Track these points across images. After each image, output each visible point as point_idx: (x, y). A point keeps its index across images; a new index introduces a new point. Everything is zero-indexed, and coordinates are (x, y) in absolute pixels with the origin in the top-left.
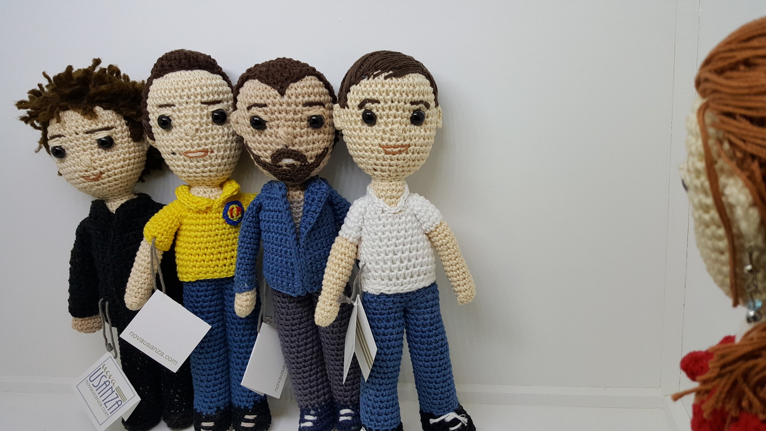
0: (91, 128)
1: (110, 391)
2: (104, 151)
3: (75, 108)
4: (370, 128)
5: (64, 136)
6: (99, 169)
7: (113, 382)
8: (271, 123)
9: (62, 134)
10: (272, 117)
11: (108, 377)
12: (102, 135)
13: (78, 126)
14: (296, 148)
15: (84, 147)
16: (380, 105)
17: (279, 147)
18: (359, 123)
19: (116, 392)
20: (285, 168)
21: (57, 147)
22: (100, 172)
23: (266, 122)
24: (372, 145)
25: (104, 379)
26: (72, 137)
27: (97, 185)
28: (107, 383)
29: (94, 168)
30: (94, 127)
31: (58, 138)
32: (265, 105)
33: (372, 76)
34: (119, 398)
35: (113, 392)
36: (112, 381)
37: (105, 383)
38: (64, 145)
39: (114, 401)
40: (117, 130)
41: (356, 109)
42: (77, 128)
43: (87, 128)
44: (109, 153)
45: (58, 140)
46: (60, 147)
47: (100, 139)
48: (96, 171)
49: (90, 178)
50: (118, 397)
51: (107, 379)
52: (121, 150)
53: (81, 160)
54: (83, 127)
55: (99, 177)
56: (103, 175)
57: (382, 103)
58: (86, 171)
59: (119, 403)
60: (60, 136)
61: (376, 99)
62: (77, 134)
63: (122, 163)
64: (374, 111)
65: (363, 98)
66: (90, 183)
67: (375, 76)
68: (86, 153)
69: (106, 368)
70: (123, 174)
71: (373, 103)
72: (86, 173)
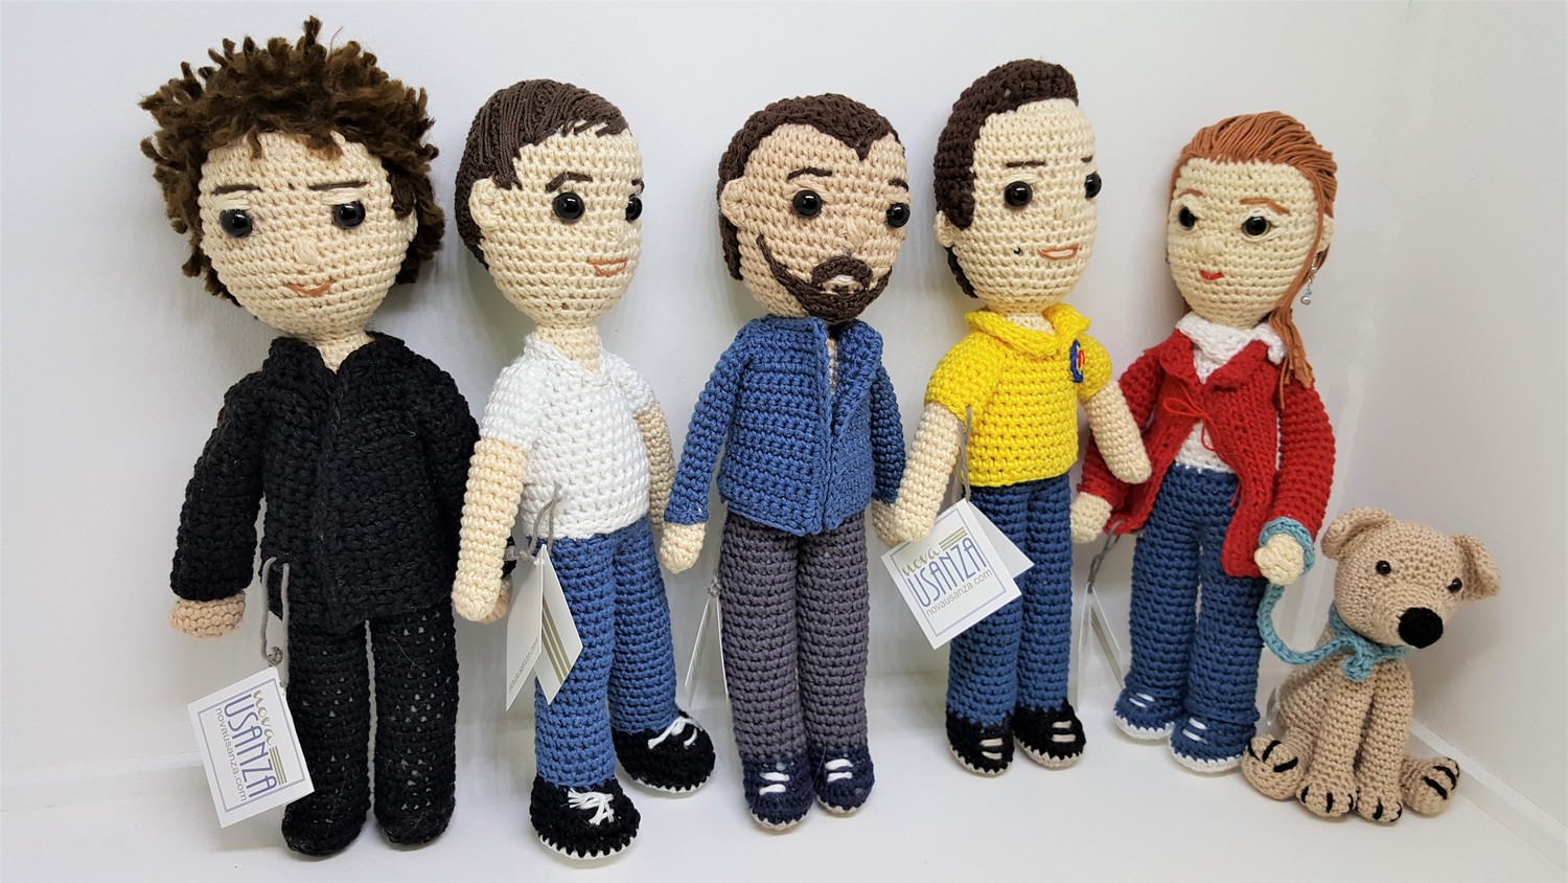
0: (325, 179)
1: (258, 751)
2: (341, 232)
3: (291, 131)
4: (567, 227)
5: (259, 189)
6: (330, 271)
7: (269, 734)
8: (832, 208)
9: (255, 184)
10: (838, 195)
11: (261, 719)
12: (346, 197)
13: (297, 172)
14: (863, 257)
15: (306, 219)
16: (592, 185)
17: (839, 252)
18: (546, 218)
19: (269, 756)
20: (830, 292)
21: (238, 211)
22: (330, 277)
23: (825, 203)
24: (573, 259)
25: (252, 722)
26: (279, 194)
27: (314, 306)
28: (257, 732)
29: (319, 267)
30: (331, 177)
31: (244, 192)
32: (829, 174)
33: (572, 130)
34: (272, 773)
35: (263, 755)
36: (266, 731)
37: (253, 729)
38: (254, 210)
39: (262, 775)
40: (372, 190)
41: (541, 192)
42: (294, 174)
43: (317, 178)
44: (353, 237)
45: (242, 197)
46: (243, 212)
47: (343, 205)
48: (323, 274)
49: (306, 288)
50: (271, 769)
51: (259, 724)
52: (374, 234)
53: (293, 248)
54: (307, 173)
55: (323, 288)
56: (334, 285)
57: (596, 182)
58: (301, 272)
59: (271, 782)
60: (249, 188)
61: (587, 174)
62: (291, 187)
63: (375, 261)
64: (581, 195)
65: (560, 169)
66: (300, 300)
67: (577, 130)
68: (307, 231)
69: (261, 700)
70: (370, 287)
71: (578, 181)
72: (300, 276)
